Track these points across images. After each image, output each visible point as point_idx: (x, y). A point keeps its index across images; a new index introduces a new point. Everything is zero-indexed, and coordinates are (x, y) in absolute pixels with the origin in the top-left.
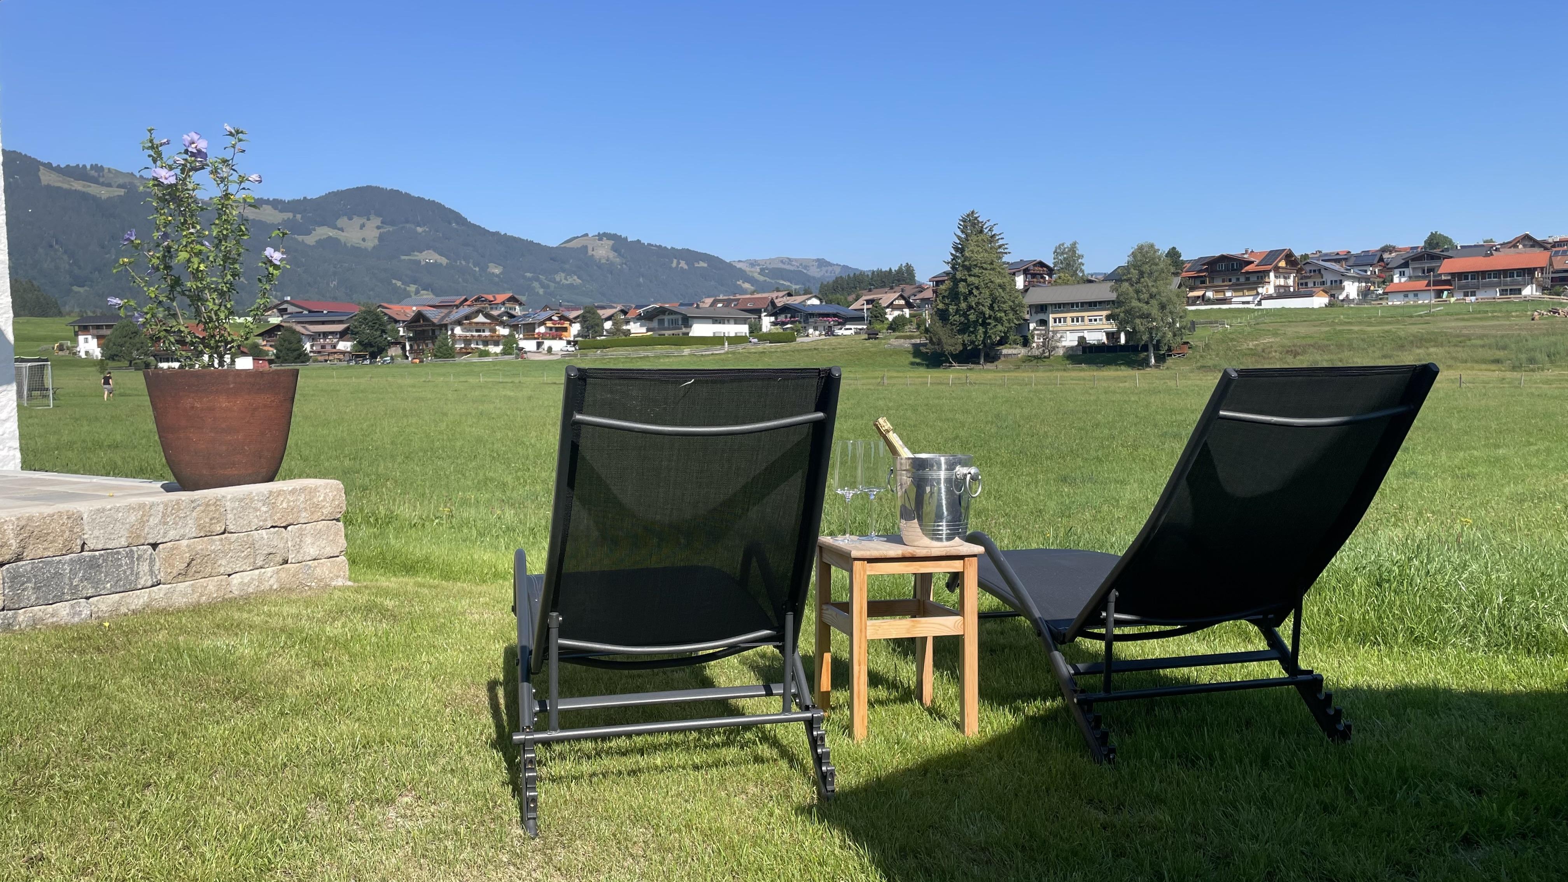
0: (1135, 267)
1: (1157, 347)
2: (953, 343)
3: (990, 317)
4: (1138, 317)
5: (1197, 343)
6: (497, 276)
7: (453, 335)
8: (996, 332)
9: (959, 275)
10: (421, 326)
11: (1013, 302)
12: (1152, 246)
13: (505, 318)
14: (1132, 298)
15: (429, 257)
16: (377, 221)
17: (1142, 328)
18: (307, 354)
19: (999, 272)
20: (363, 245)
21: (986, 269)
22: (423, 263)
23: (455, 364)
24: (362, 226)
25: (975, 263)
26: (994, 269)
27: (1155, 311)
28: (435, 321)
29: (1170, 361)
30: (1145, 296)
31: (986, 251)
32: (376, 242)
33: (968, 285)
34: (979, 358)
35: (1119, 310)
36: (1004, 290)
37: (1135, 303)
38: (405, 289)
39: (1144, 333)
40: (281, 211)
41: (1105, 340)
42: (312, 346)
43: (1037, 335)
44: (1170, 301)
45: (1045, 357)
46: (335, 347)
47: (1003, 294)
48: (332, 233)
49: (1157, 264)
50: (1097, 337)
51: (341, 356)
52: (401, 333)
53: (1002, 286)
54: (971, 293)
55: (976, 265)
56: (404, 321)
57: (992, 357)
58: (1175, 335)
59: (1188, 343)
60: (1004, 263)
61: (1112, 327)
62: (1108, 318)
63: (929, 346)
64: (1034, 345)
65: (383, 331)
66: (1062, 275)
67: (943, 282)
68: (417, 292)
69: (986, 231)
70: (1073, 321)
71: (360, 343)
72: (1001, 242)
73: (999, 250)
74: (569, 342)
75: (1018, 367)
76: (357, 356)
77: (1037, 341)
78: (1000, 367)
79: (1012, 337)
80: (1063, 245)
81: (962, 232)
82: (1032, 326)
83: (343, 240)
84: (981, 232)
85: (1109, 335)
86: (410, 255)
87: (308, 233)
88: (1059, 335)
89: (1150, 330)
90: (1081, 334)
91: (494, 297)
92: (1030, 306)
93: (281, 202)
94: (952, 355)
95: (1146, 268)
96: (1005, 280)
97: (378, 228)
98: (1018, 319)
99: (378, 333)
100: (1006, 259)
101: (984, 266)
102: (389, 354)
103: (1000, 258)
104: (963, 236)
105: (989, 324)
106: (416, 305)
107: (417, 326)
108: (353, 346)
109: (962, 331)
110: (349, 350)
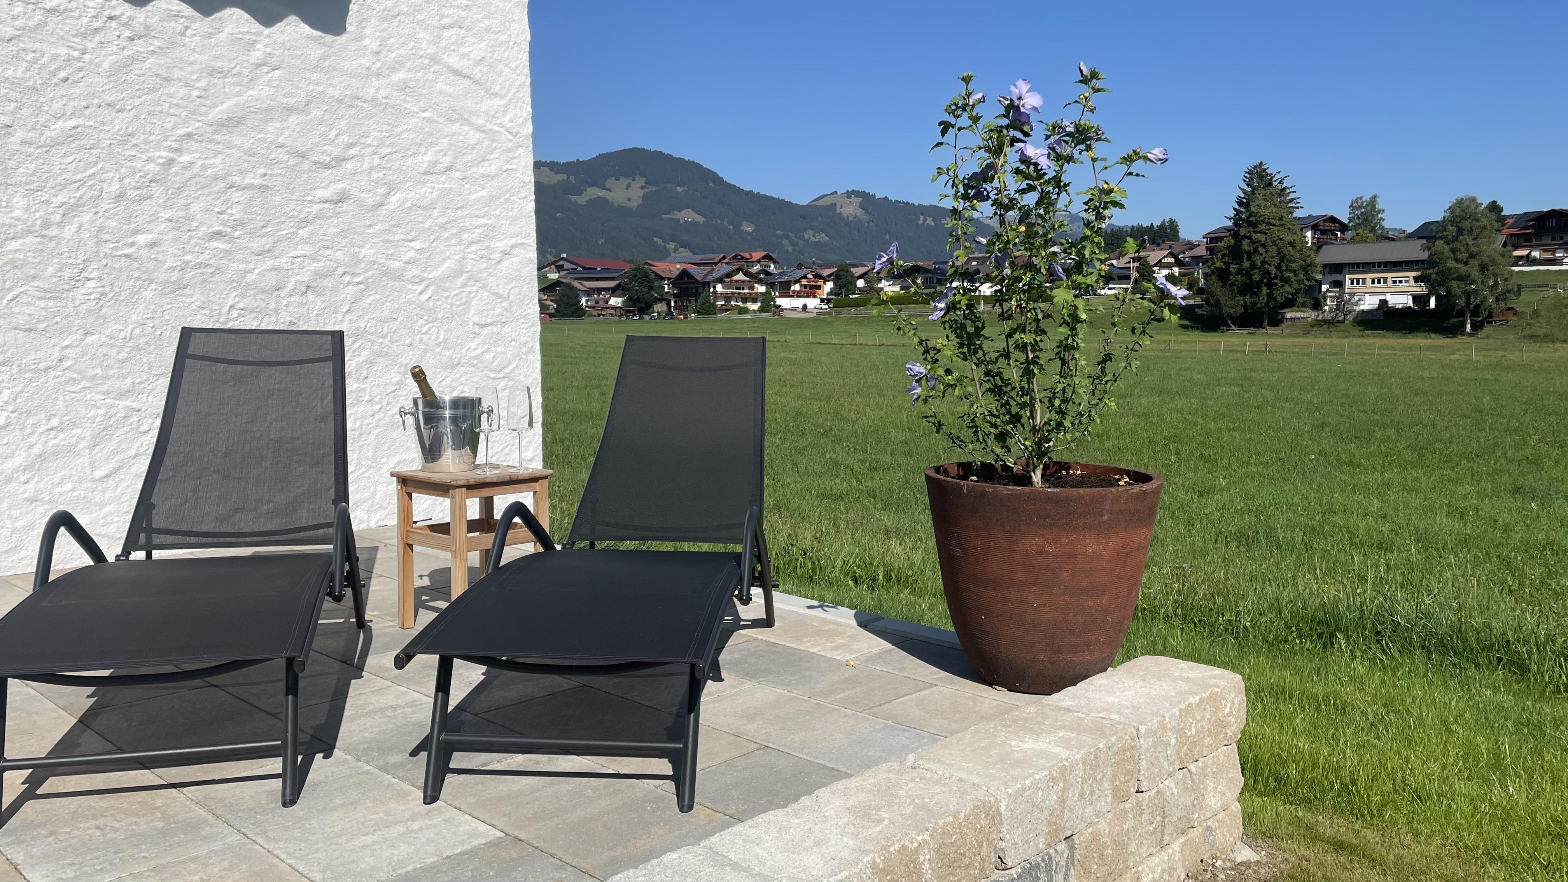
0: (1453, 222)
1: (1475, 312)
2: (1234, 304)
3: (1276, 277)
4: (1454, 279)
5: (1523, 309)
6: (750, 234)
7: (715, 292)
8: (1284, 291)
9: (1243, 232)
10: (685, 283)
11: (1305, 261)
12: (1473, 200)
13: (761, 276)
14: (1448, 258)
15: (688, 216)
16: (641, 182)
17: (1458, 292)
18: (583, 309)
19: (1289, 229)
20: (629, 204)
21: (1274, 225)
22: (682, 222)
23: (717, 321)
24: (628, 187)
25: (1261, 219)
26: (1282, 225)
27: (1475, 274)
28: (699, 278)
29: (1487, 330)
30: (1464, 256)
31: (1275, 205)
32: (640, 202)
33: (1253, 243)
34: (1262, 322)
35: (1431, 271)
36: (1294, 248)
37: (1451, 264)
38: (665, 247)
39: (1460, 297)
40: (556, 173)
41: (1410, 303)
42: (587, 301)
43: (1331, 297)
44: (1493, 261)
45: (1339, 322)
46: (607, 302)
47: (1292, 253)
48: (601, 193)
49: (1478, 220)
50: (1401, 300)
51: (613, 311)
52: (666, 290)
53: (1291, 244)
54: (1256, 250)
55: (1263, 221)
56: (669, 279)
57: (1276, 321)
58: (1497, 299)
59: (1512, 309)
60: (1295, 218)
61: (1421, 289)
62: (1416, 279)
63: (1206, 308)
64: (1327, 308)
65: (651, 288)
66: (1360, 231)
67: (1221, 239)
68: (676, 250)
69: (1275, 184)
70: (1373, 282)
71: (630, 299)
72: (1292, 196)
73: (1290, 205)
74: (822, 300)
75: (1306, 333)
76: (627, 312)
77: (1330, 304)
78: (1287, 331)
79: (1300, 300)
80: (1361, 198)
81: (1248, 185)
82: (1324, 288)
83: (610, 199)
84: (1270, 184)
85: (1416, 298)
86: (670, 214)
87: (580, 193)
88: (1356, 298)
89: (1468, 295)
90: (1383, 297)
91: (751, 255)
92: (1324, 266)
93: (557, 164)
94: (1230, 317)
95: (1466, 224)
96: (1295, 237)
97: (642, 188)
98: (1308, 279)
99: (646, 290)
100: (1298, 214)
101: (1273, 221)
102: (656, 310)
103: (1291, 213)
104: (1249, 189)
105: (1275, 284)
106: (679, 263)
107: (682, 284)
108: (623, 302)
109: (1242, 293)
110: (620, 305)
